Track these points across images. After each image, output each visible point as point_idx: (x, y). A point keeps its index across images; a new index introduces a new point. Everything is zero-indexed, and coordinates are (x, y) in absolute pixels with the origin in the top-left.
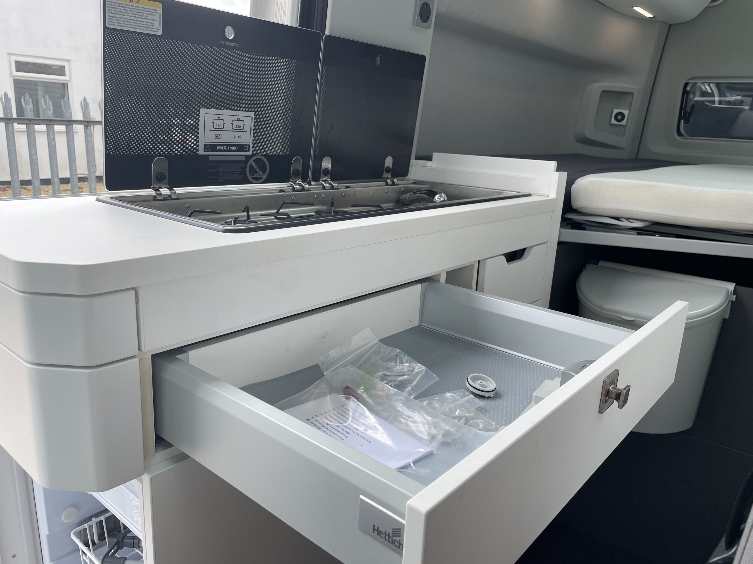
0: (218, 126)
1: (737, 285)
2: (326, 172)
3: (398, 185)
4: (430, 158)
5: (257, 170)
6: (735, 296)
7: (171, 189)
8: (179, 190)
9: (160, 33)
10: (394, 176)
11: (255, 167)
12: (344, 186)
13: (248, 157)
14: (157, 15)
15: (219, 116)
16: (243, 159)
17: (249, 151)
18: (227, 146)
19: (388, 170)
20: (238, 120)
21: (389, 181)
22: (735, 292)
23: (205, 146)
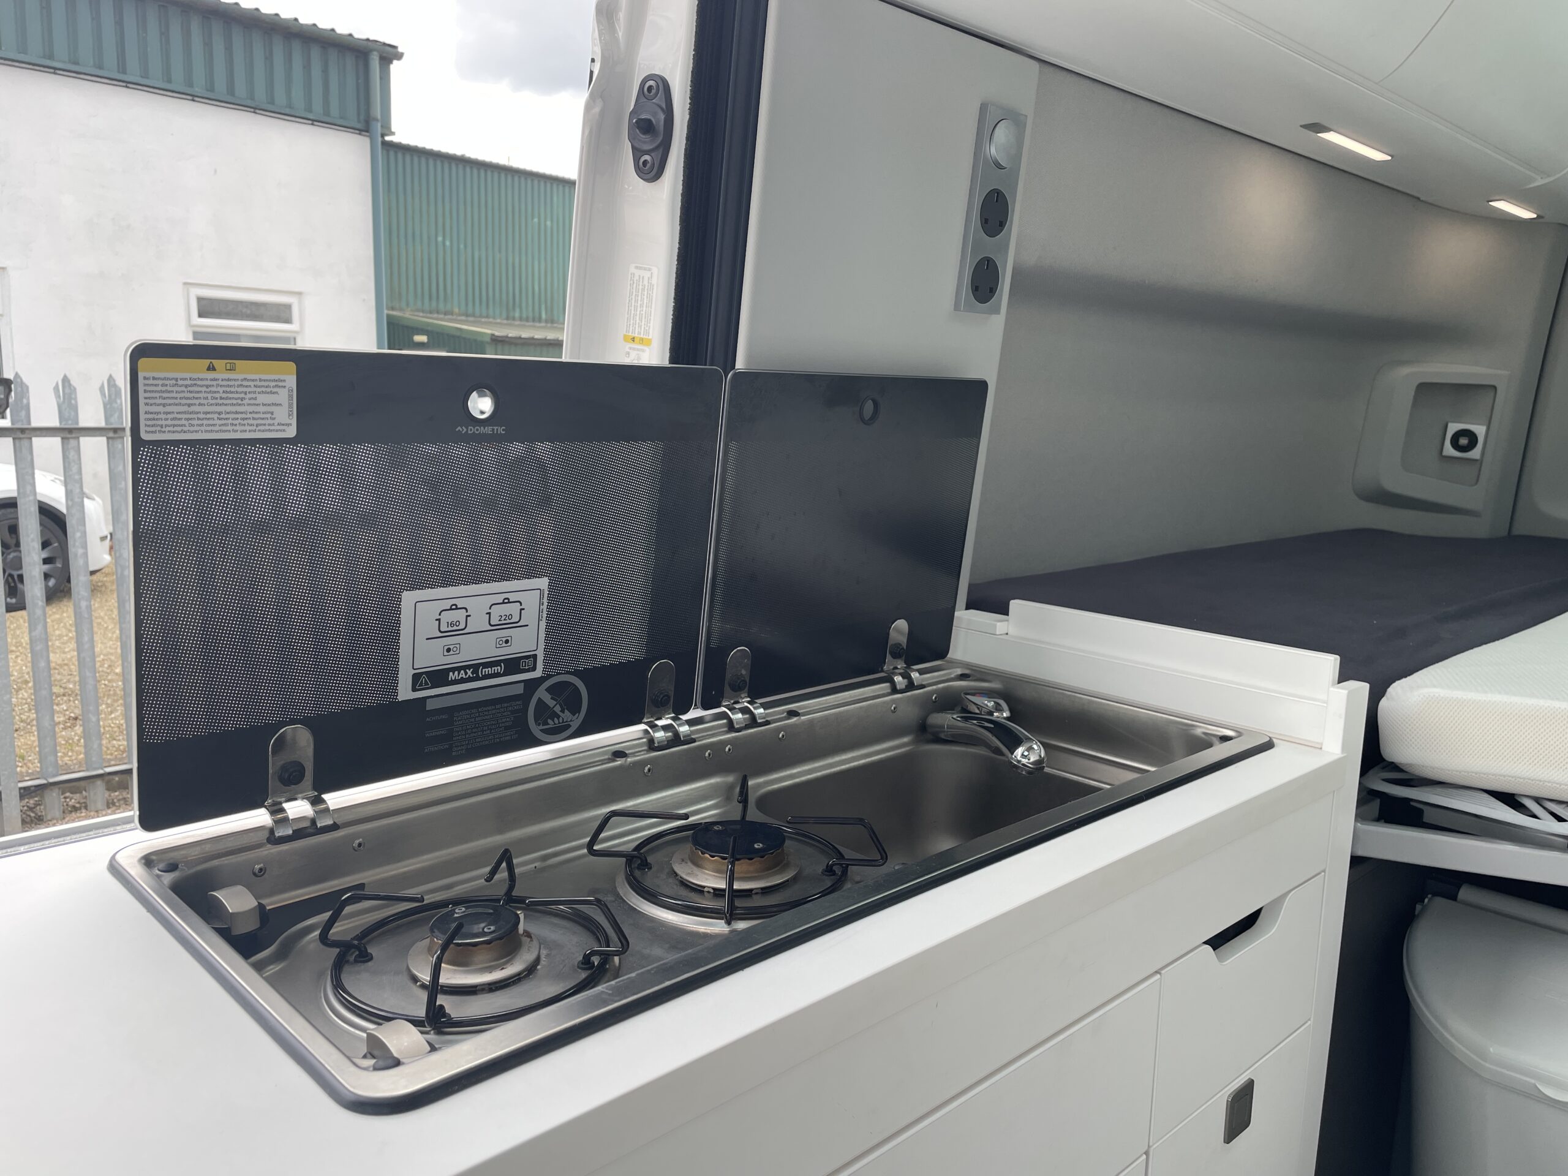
0: (452, 624)
2: (737, 685)
3: (922, 687)
5: (558, 709)
7: (315, 798)
8: (345, 799)
9: (291, 432)
10: (911, 664)
11: (551, 703)
13: (532, 686)
14: (284, 391)
15: (454, 601)
16: (519, 690)
17: (534, 669)
18: (475, 667)
19: (897, 652)
20: (507, 601)
21: (898, 679)
23: (416, 678)
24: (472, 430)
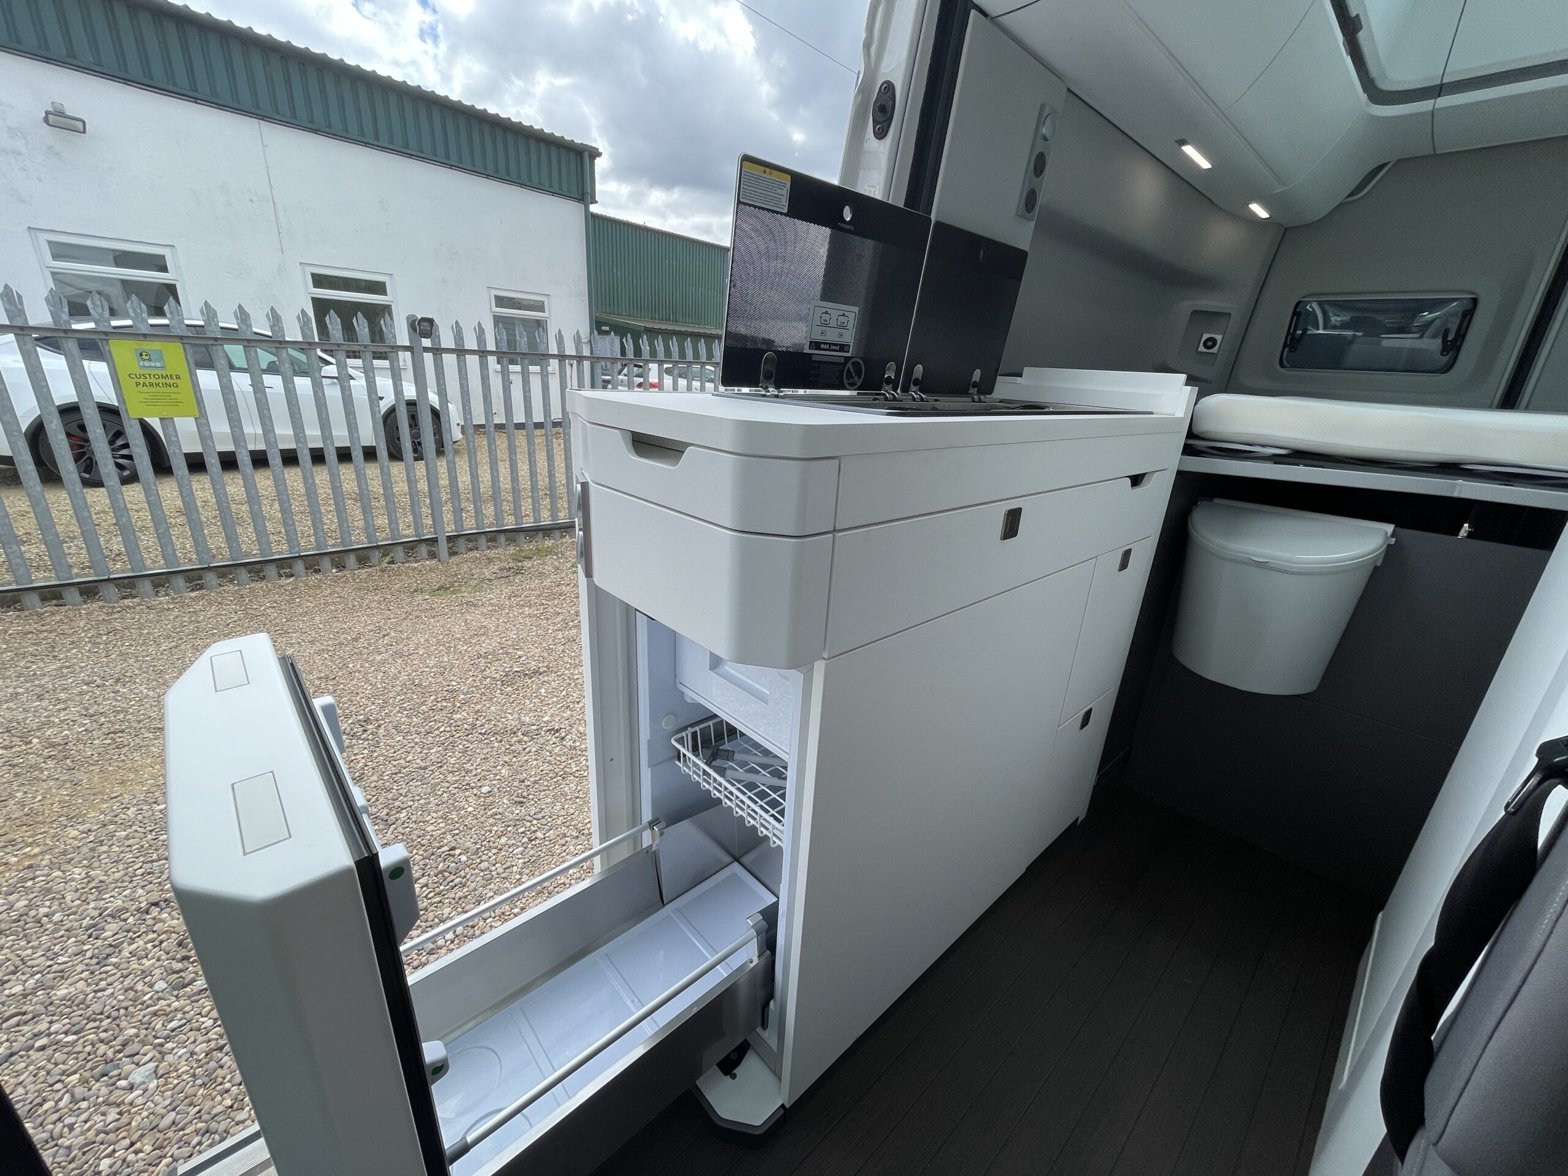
0: (824, 321)
1: (1396, 527)
5: (854, 374)
6: (1394, 539)
7: (777, 389)
8: (785, 391)
9: (785, 210)
10: (979, 393)
11: (852, 371)
12: (933, 399)
13: (847, 359)
14: (785, 189)
15: (827, 309)
16: (843, 360)
17: (848, 352)
18: (830, 344)
19: (975, 385)
20: (844, 315)
21: (975, 396)
22: (1393, 536)
23: (811, 343)
24: (843, 226)
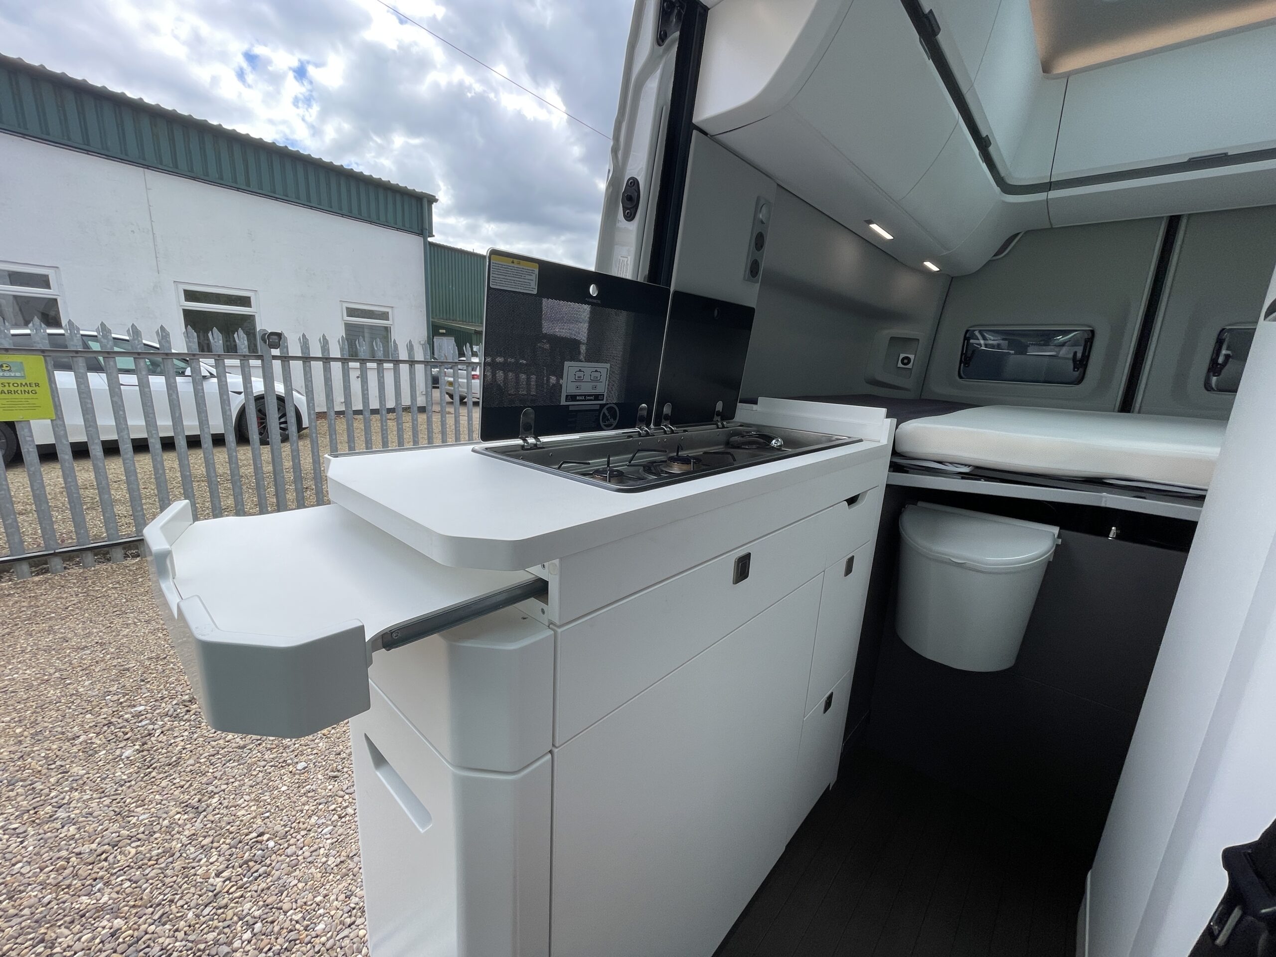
0: (579, 377)
2: (667, 417)
3: (727, 428)
4: (755, 402)
5: (609, 417)
6: (1060, 540)
7: (536, 438)
8: (545, 439)
9: (535, 292)
10: (723, 419)
11: (607, 414)
12: (681, 430)
13: (602, 406)
14: (534, 275)
15: (581, 368)
16: (598, 407)
17: (603, 400)
18: (585, 396)
19: (718, 414)
20: (596, 371)
21: (719, 424)
23: (567, 396)
24: (590, 300)
